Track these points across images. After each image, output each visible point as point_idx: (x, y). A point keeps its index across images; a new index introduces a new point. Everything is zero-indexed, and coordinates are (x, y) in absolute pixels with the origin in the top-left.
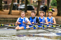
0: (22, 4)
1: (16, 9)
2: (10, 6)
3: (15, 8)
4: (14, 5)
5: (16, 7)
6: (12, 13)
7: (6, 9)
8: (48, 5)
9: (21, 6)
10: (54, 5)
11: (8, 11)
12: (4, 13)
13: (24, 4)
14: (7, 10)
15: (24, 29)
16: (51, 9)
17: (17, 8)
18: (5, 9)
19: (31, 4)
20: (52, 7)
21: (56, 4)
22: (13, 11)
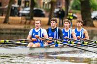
0: (25, 7)
1: (16, 14)
2: (6, 10)
3: (14, 12)
4: (13, 8)
5: (16, 11)
6: (10, 21)
8: (67, 8)
9: (23, 10)
10: (76, 8)
13: (28, 7)
15: (41, 47)
16: (71, 14)
17: (17, 13)
19: (40, 7)
20: (73, 11)
21: (79, 7)
22: (11, 18)
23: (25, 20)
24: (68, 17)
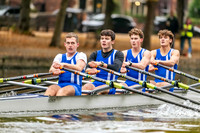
0: (95, 12)
1: (75, 28)
2: (55, 20)
3: (72, 24)
4: (70, 16)
5: (75, 20)
7: (41, 29)
9: (91, 20)
11: (50, 34)
12: (35, 43)
14: (47, 31)
16: (190, 27)
17: (78, 26)
18: (38, 30)
23: (93, 41)
24: (183, 34)
